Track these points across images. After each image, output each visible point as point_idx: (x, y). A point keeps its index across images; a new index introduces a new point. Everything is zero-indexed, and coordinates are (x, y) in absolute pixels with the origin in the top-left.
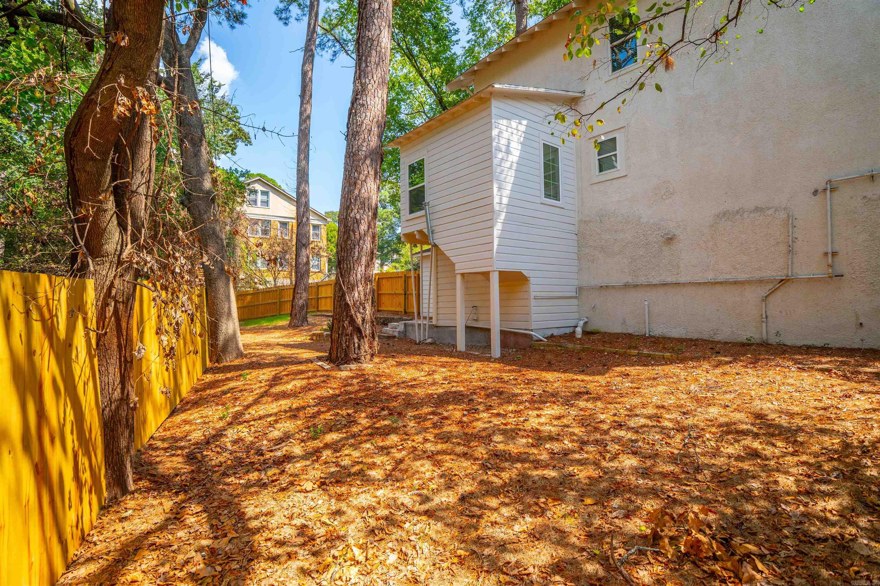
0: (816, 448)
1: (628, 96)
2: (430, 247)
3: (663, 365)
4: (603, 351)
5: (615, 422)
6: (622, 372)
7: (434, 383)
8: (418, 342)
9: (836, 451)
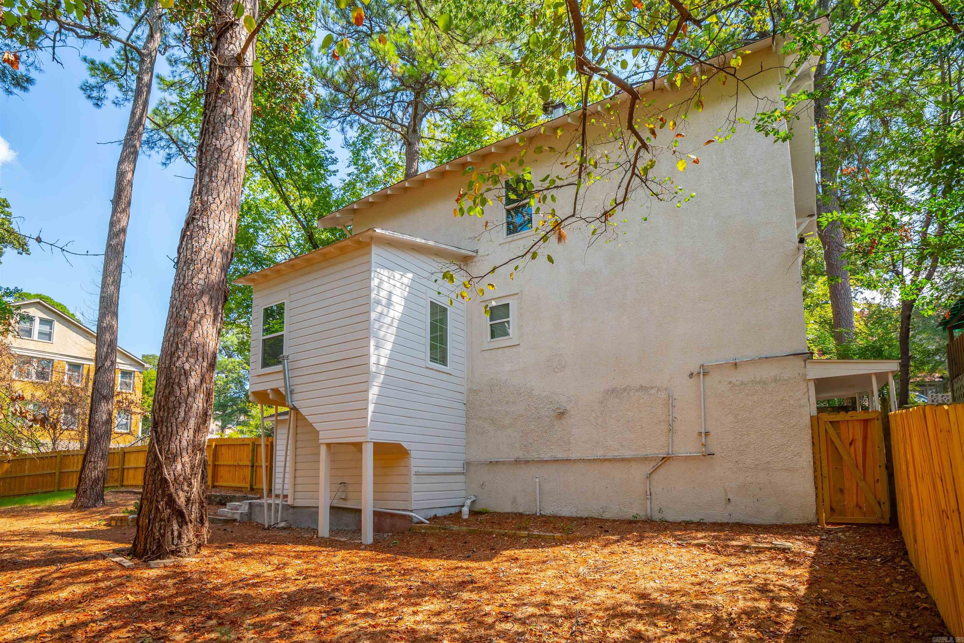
0: (692, 625)
1: (520, 262)
2: (287, 409)
3: (554, 546)
4: (491, 533)
5: (501, 613)
6: (511, 556)
7: (285, 579)
8: (266, 527)
9: (709, 626)
